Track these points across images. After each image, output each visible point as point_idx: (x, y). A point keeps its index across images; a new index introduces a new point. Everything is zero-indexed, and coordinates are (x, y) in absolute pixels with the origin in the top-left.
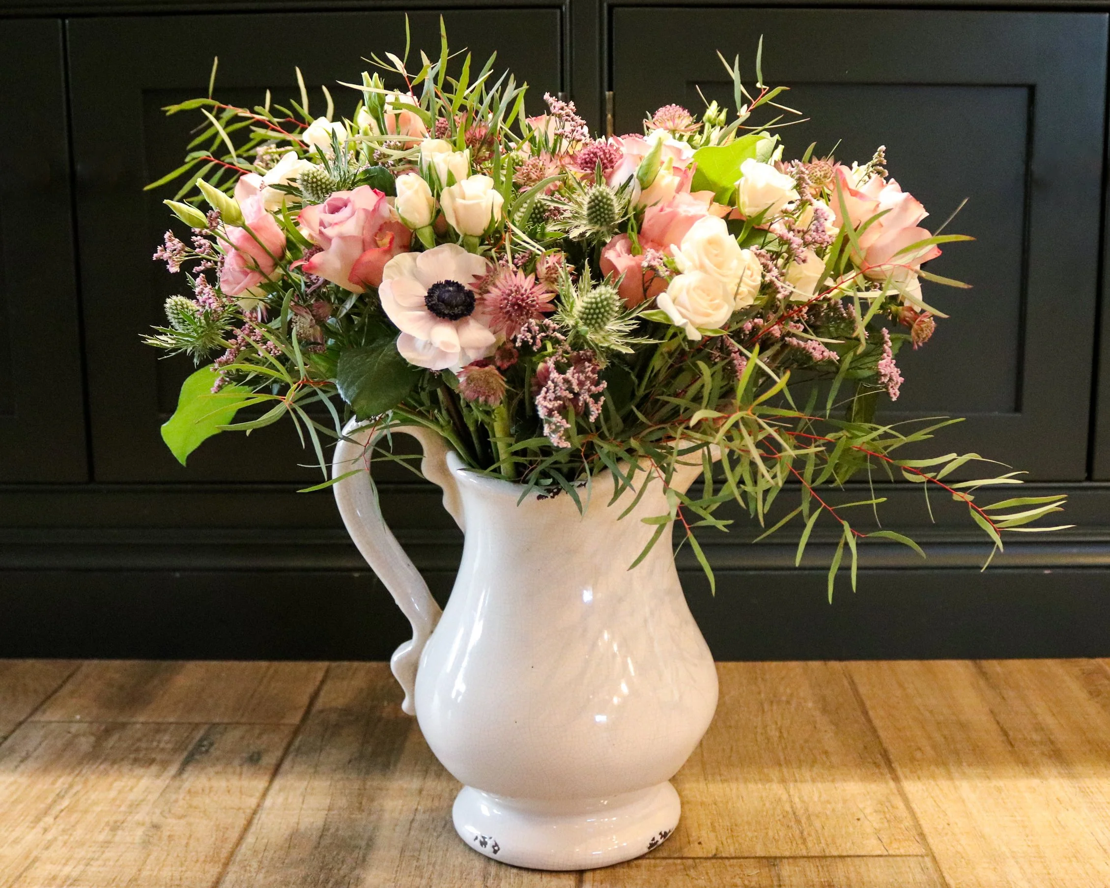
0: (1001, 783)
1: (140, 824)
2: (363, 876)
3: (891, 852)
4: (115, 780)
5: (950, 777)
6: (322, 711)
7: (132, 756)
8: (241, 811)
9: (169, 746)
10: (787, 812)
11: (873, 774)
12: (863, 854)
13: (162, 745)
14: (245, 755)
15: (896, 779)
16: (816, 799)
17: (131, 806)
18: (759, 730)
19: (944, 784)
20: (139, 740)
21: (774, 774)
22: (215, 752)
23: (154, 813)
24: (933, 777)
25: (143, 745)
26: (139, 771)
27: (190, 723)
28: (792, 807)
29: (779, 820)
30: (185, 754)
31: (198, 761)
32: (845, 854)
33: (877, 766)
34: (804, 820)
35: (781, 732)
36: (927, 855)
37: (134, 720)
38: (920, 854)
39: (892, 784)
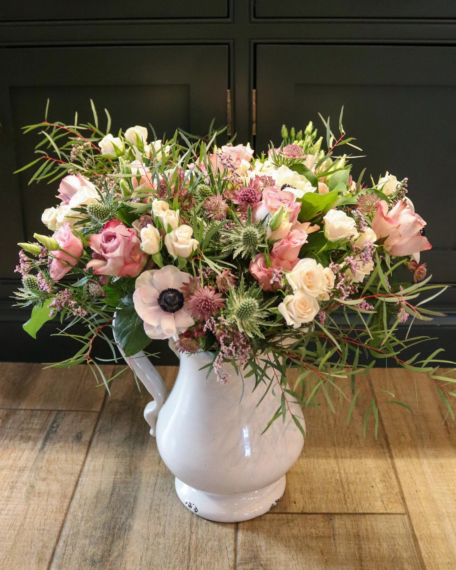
0: (442, 461)
1: (25, 484)
2: (132, 524)
3: (388, 511)
4: (12, 452)
5: (418, 457)
6: (111, 402)
7: (19, 434)
8: (73, 475)
9: (38, 427)
10: (338, 480)
11: (380, 453)
12: (374, 512)
13: (34, 426)
14: (74, 434)
15: (391, 457)
16: (352, 471)
17: (20, 471)
18: (325, 419)
19: (415, 460)
20: (23, 422)
21: (331, 452)
22: (60, 432)
23: (31, 476)
24: (410, 456)
25: (25, 426)
26: (23, 445)
27: (47, 410)
28: (340, 477)
29: (334, 486)
30: (45, 433)
31: (52, 439)
32: (365, 512)
33: (383, 447)
34: (346, 486)
35: (335, 421)
36: (405, 514)
37: (20, 407)
38: (402, 512)
39: (389, 460)
